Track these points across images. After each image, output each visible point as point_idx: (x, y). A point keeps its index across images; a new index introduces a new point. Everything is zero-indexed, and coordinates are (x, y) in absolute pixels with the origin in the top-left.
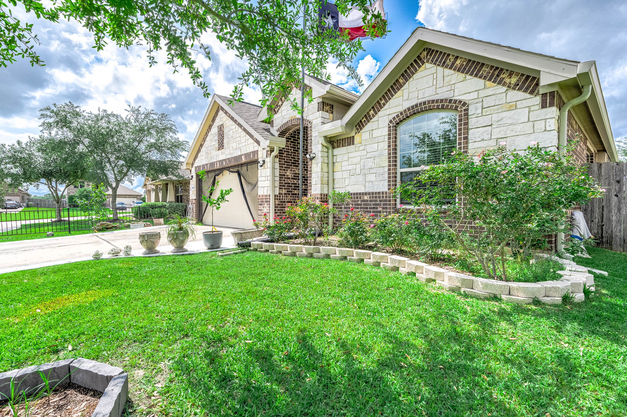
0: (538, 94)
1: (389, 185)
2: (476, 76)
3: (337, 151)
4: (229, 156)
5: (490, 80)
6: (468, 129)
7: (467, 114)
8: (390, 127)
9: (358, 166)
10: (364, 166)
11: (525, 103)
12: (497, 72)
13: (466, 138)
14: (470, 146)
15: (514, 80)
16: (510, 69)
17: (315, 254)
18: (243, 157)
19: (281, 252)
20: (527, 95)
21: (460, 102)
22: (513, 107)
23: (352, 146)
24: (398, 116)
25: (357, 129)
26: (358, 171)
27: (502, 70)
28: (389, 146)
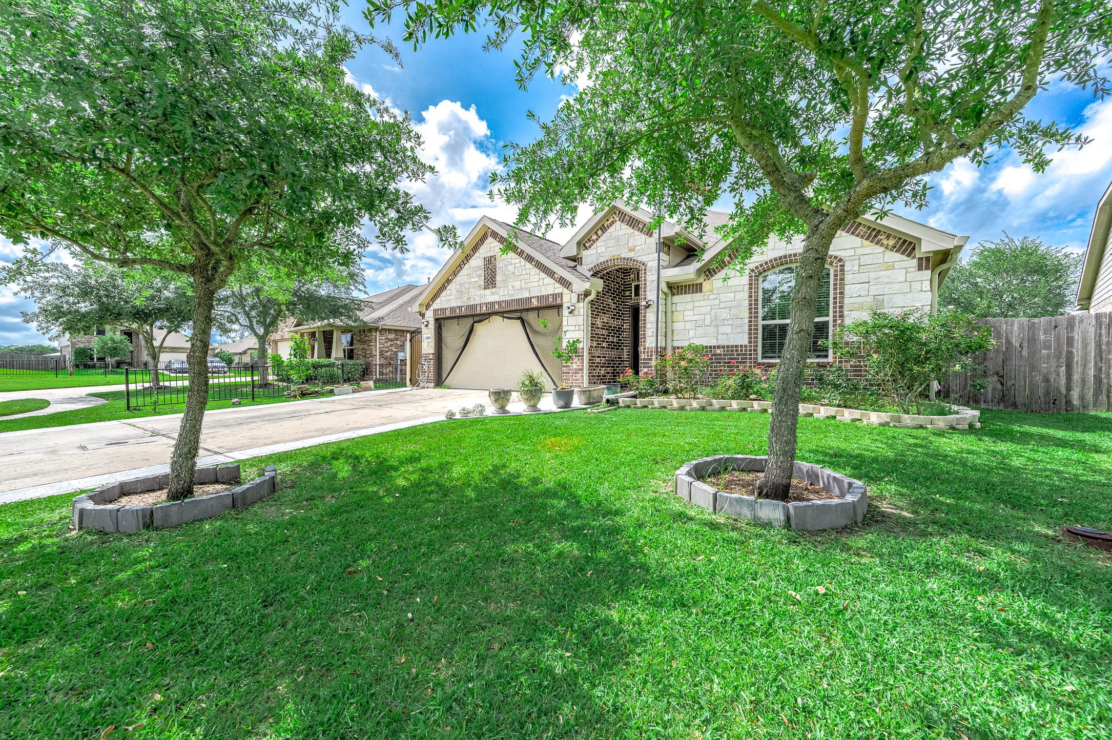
0: (914, 257)
1: (750, 338)
2: (853, 233)
3: (676, 299)
4: (507, 298)
5: (867, 239)
6: (844, 284)
7: (842, 270)
8: (751, 277)
9: (708, 317)
10: (716, 317)
11: (902, 264)
12: (874, 233)
13: (841, 293)
14: (846, 301)
15: (891, 242)
16: (888, 232)
17: (708, 408)
18: (533, 300)
19: (665, 407)
20: (904, 257)
21: (836, 257)
22: (890, 267)
23: (699, 294)
24: (761, 265)
25: (707, 276)
26: (708, 322)
27: (879, 231)
28: (750, 297)
